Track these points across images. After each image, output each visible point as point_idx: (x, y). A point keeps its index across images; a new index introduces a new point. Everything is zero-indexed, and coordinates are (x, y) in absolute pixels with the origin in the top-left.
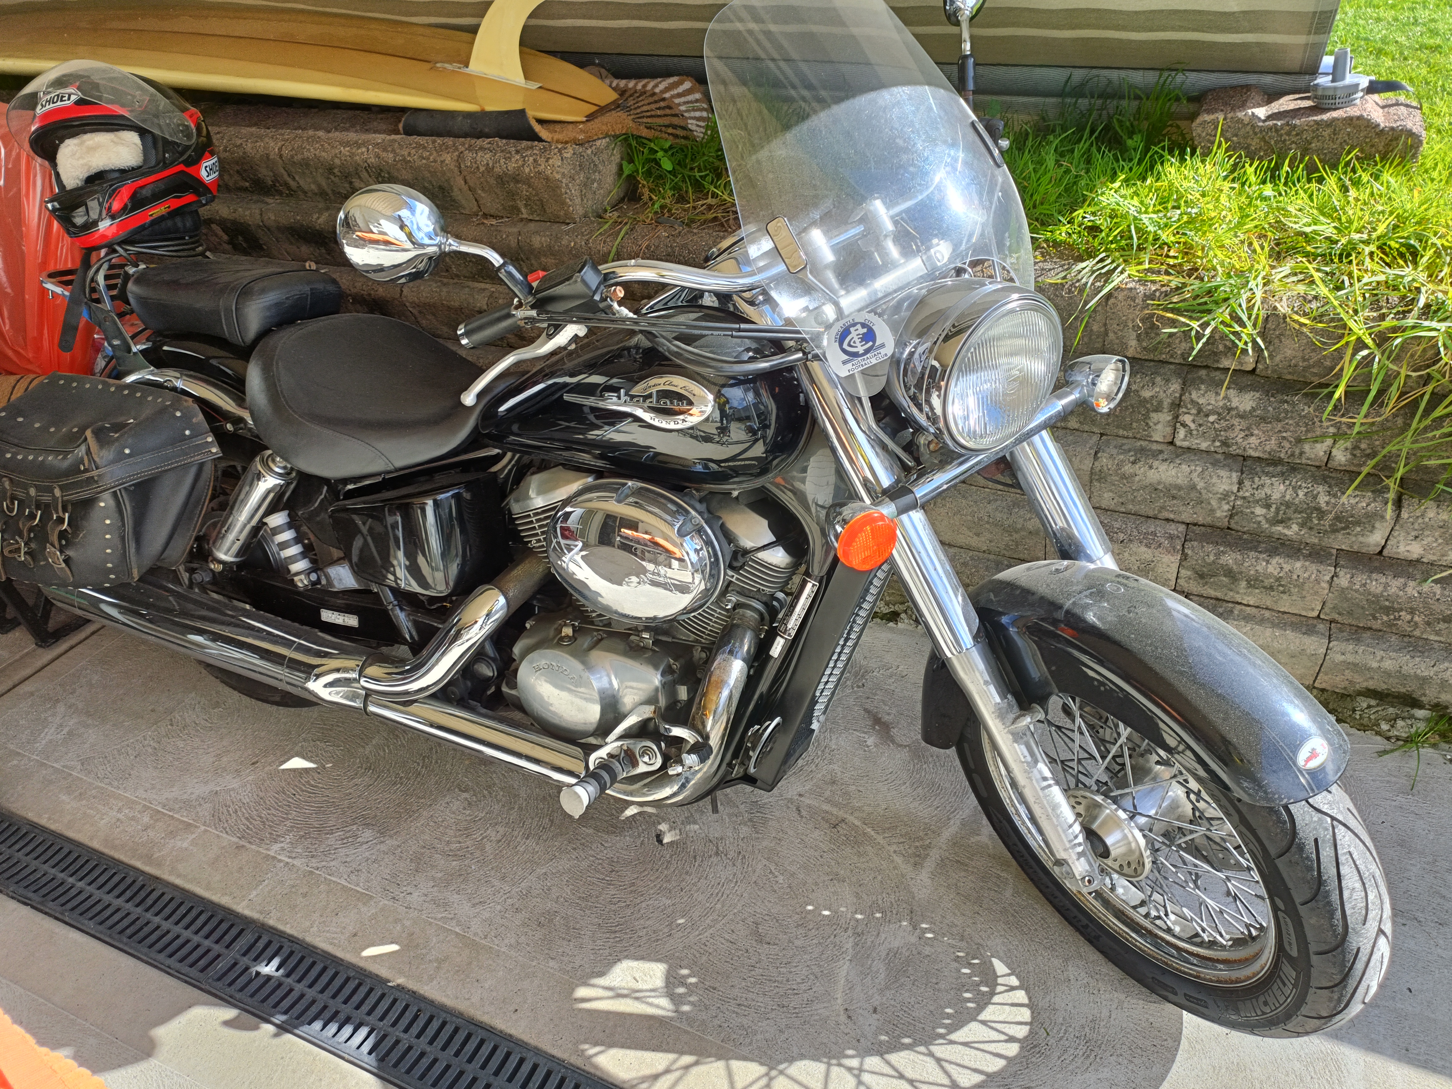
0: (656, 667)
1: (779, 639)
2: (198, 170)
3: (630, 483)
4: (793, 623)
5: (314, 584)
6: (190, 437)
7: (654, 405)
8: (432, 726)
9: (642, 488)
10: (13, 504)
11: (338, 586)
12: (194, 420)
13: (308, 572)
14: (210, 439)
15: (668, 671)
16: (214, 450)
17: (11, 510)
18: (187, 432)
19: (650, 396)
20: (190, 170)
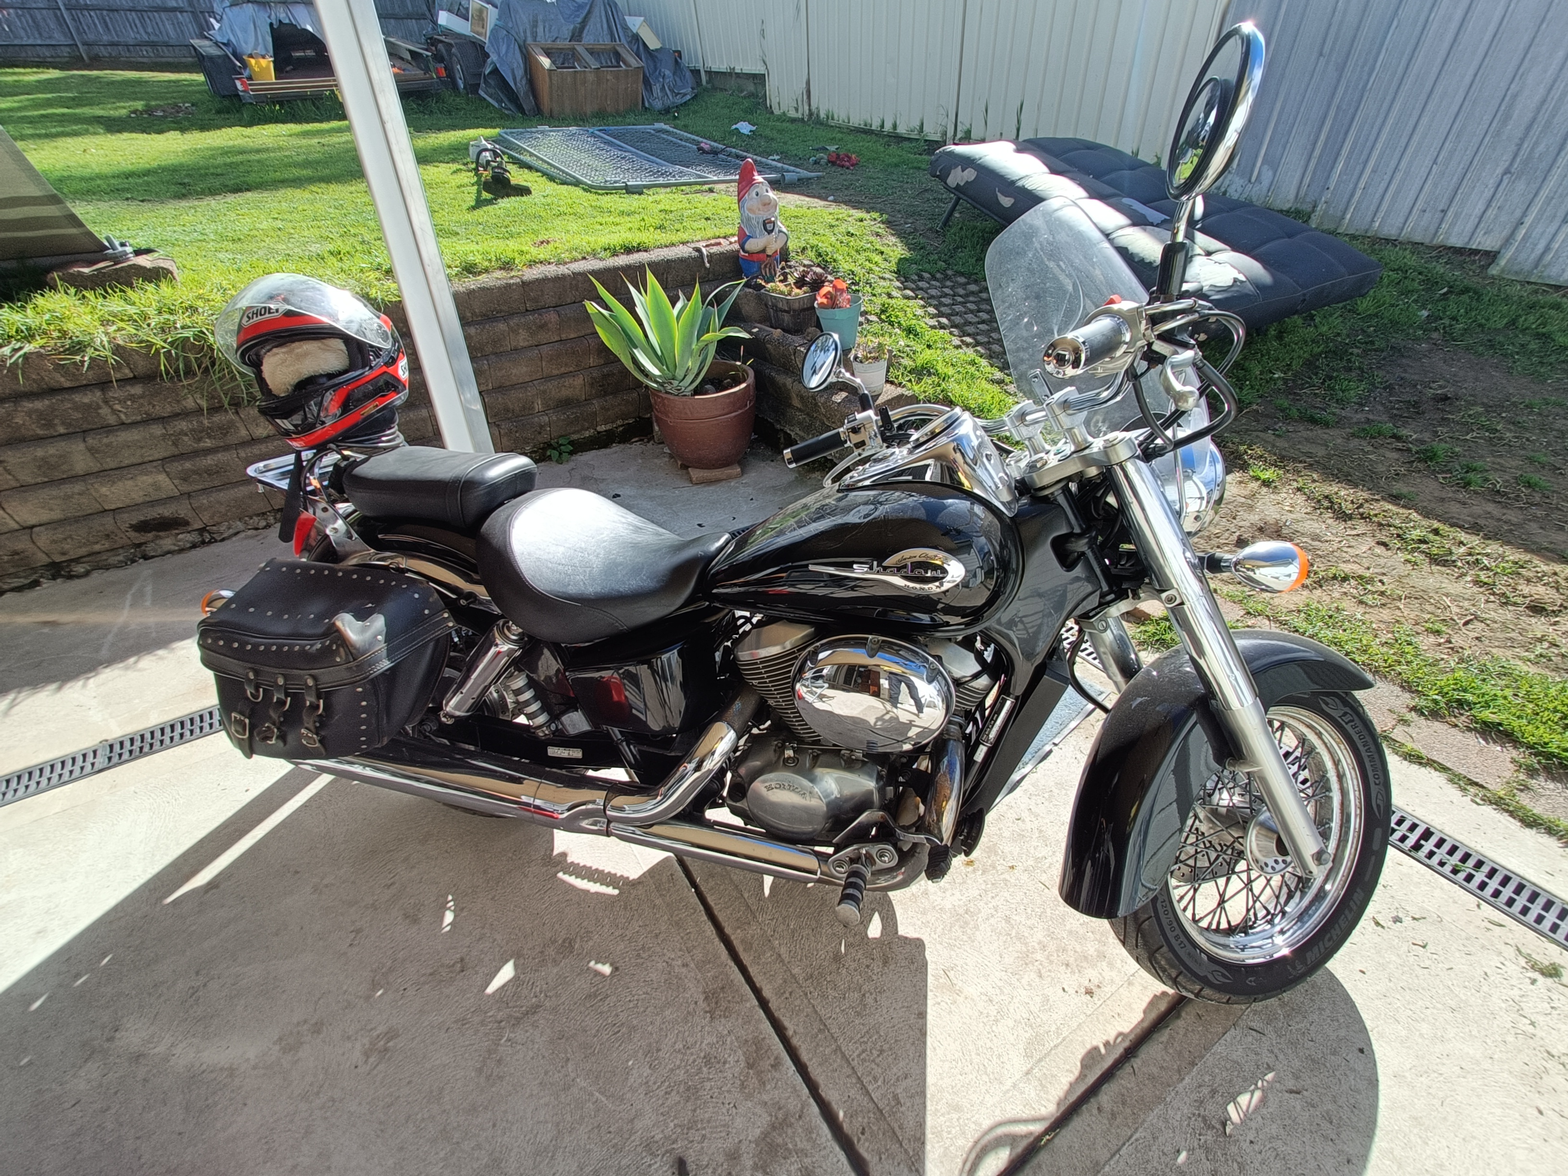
0: (870, 776)
1: (981, 747)
2: (396, 370)
3: (870, 637)
4: (993, 734)
5: (554, 733)
6: (429, 616)
7: (910, 574)
8: (694, 845)
9: (883, 641)
10: (258, 691)
11: (572, 731)
12: (431, 600)
13: (547, 724)
14: (446, 615)
15: (879, 778)
16: (451, 624)
17: (256, 697)
18: (426, 612)
19: (905, 566)
20: (390, 370)
